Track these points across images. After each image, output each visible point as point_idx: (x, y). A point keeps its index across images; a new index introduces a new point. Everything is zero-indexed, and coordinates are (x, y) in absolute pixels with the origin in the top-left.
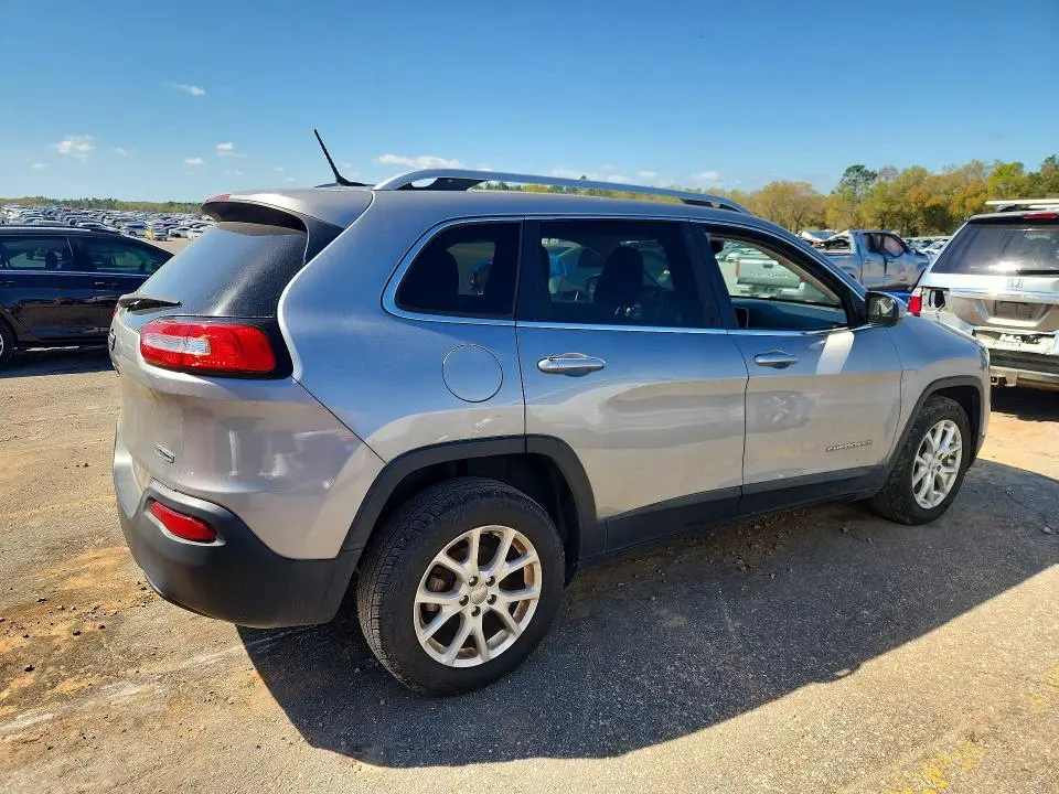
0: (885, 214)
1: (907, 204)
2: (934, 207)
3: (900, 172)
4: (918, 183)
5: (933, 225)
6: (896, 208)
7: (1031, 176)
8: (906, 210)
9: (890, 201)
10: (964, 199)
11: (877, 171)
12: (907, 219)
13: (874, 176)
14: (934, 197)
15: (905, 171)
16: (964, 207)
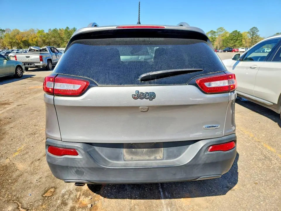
0: (12, 42)
1: (17, 39)
2: (25, 41)
3: (12, 30)
4: (18, 34)
5: (26, 46)
6: (14, 41)
7: (47, 33)
8: (17, 41)
9: (11, 39)
10: (32, 39)
11: (5, 30)
12: (18, 44)
13: (4, 31)
14: (24, 38)
15: (13, 30)
16: (33, 41)
